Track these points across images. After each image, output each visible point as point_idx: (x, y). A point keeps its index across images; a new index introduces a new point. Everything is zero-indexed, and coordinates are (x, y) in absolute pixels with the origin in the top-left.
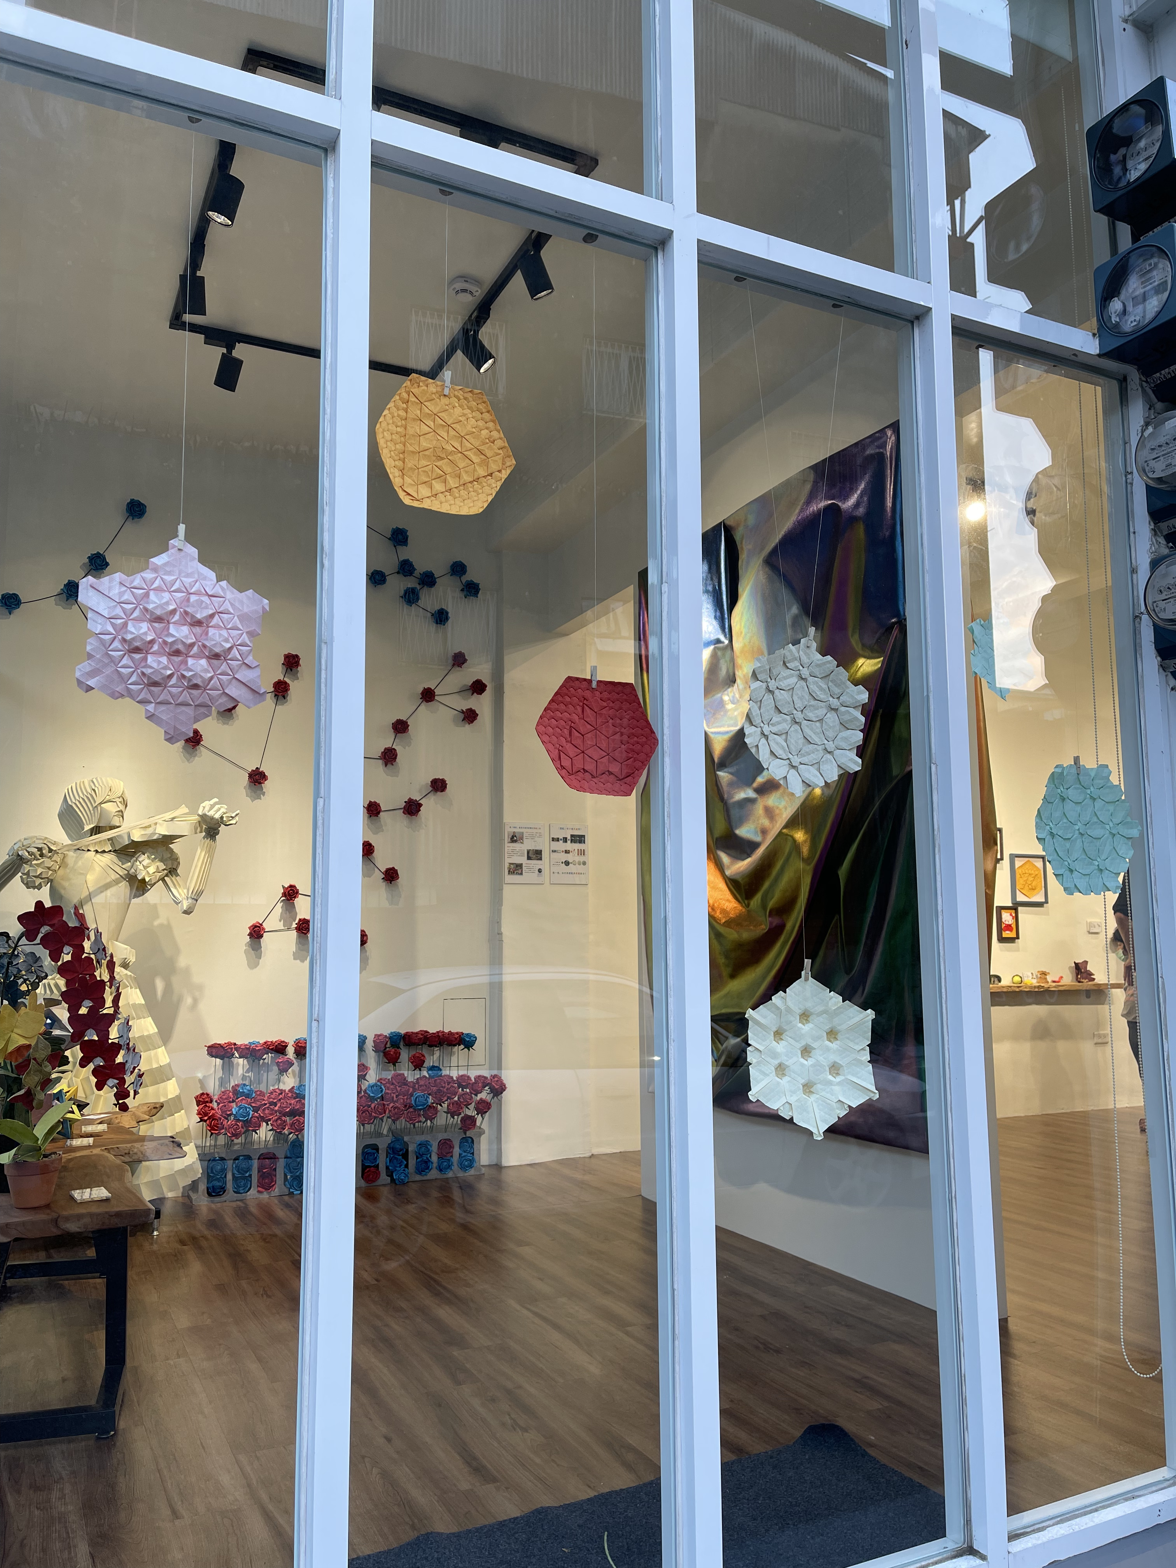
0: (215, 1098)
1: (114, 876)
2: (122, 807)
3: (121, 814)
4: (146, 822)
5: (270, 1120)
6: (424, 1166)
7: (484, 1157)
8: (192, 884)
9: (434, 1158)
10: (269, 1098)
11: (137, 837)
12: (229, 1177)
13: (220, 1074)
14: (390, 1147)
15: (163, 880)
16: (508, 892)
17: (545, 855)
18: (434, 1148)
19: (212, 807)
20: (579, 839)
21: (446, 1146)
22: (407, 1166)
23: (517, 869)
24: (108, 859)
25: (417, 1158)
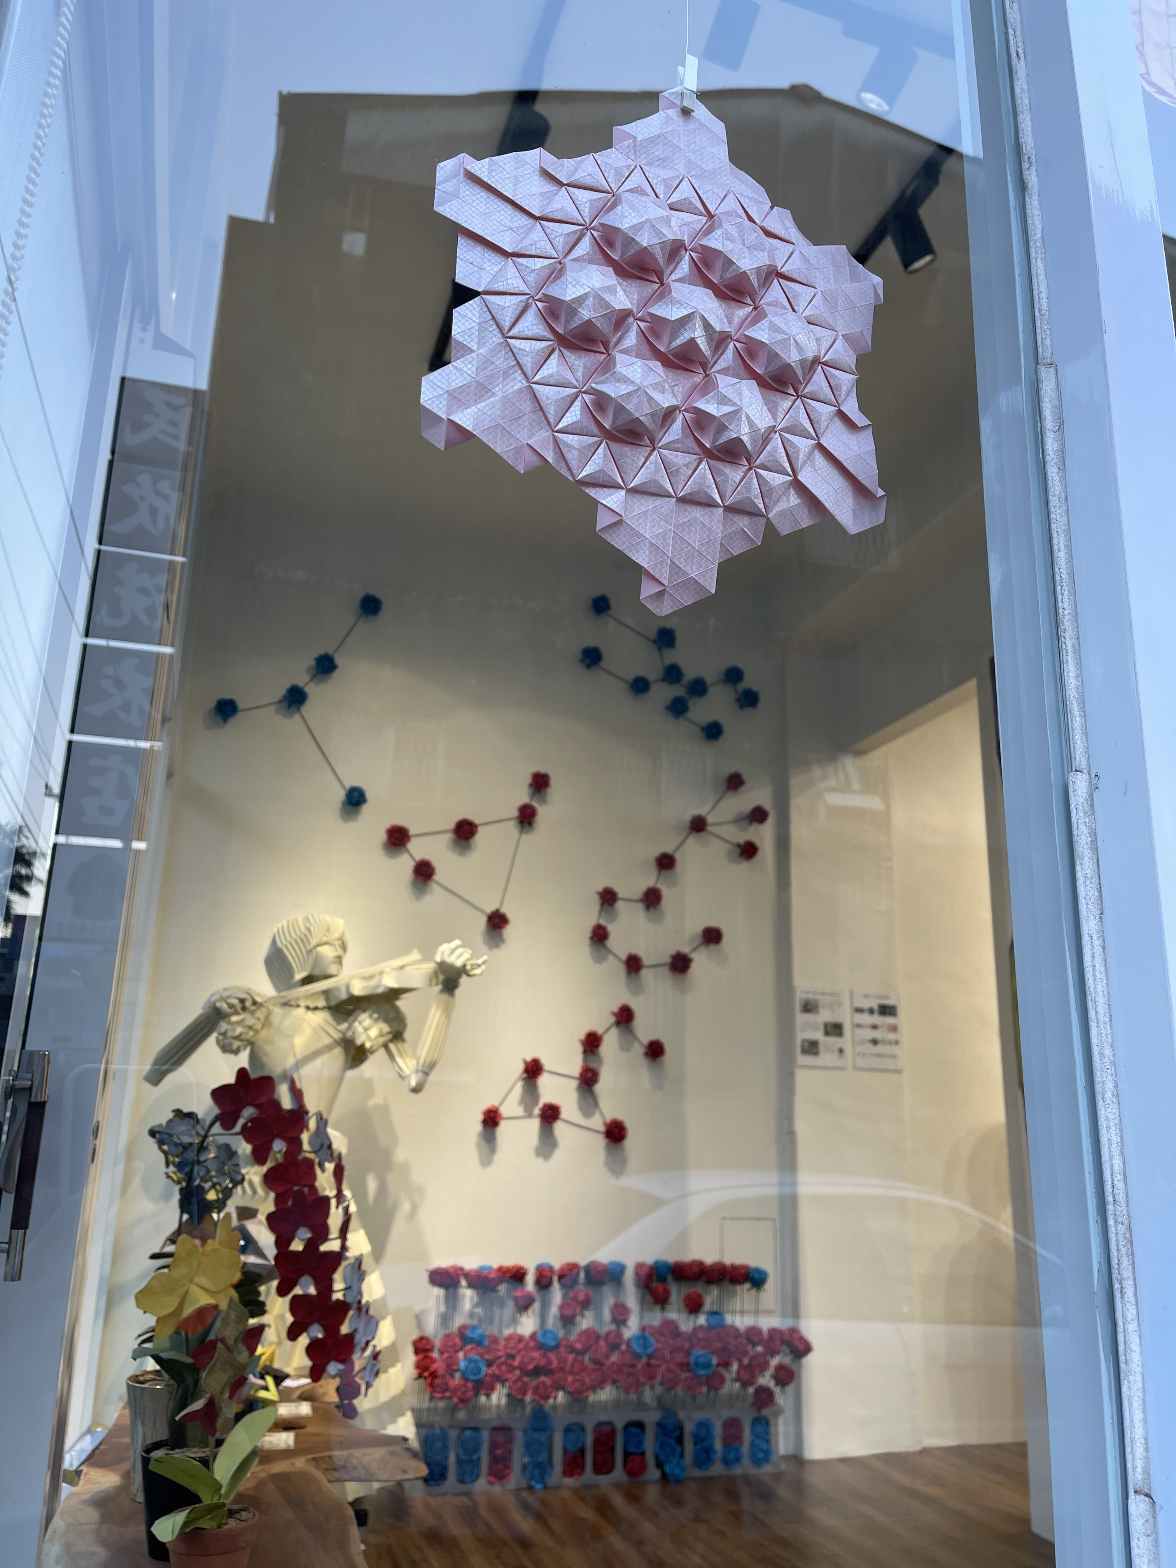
0: (437, 1343)
1: (327, 1041)
2: (340, 952)
3: (339, 960)
4: (371, 970)
5: (506, 1380)
6: (704, 1457)
7: (783, 1446)
8: (424, 1052)
9: (718, 1445)
10: (506, 1346)
11: (358, 989)
12: (452, 1459)
13: (442, 1308)
14: (660, 1425)
15: (386, 1046)
16: (802, 1078)
17: (847, 1030)
18: (718, 1430)
19: (453, 951)
20: (887, 1010)
21: (732, 1426)
22: (682, 1455)
23: (811, 1048)
24: (320, 1018)
25: (696, 1444)
